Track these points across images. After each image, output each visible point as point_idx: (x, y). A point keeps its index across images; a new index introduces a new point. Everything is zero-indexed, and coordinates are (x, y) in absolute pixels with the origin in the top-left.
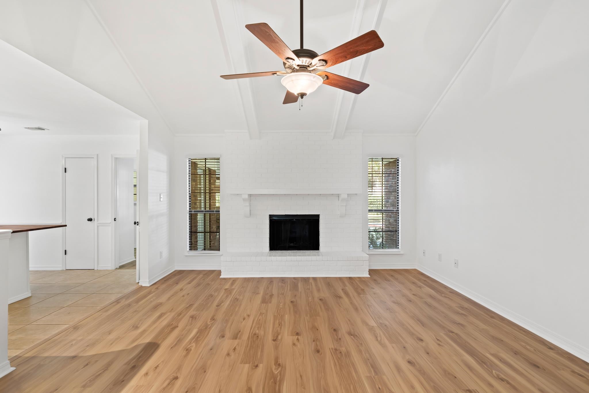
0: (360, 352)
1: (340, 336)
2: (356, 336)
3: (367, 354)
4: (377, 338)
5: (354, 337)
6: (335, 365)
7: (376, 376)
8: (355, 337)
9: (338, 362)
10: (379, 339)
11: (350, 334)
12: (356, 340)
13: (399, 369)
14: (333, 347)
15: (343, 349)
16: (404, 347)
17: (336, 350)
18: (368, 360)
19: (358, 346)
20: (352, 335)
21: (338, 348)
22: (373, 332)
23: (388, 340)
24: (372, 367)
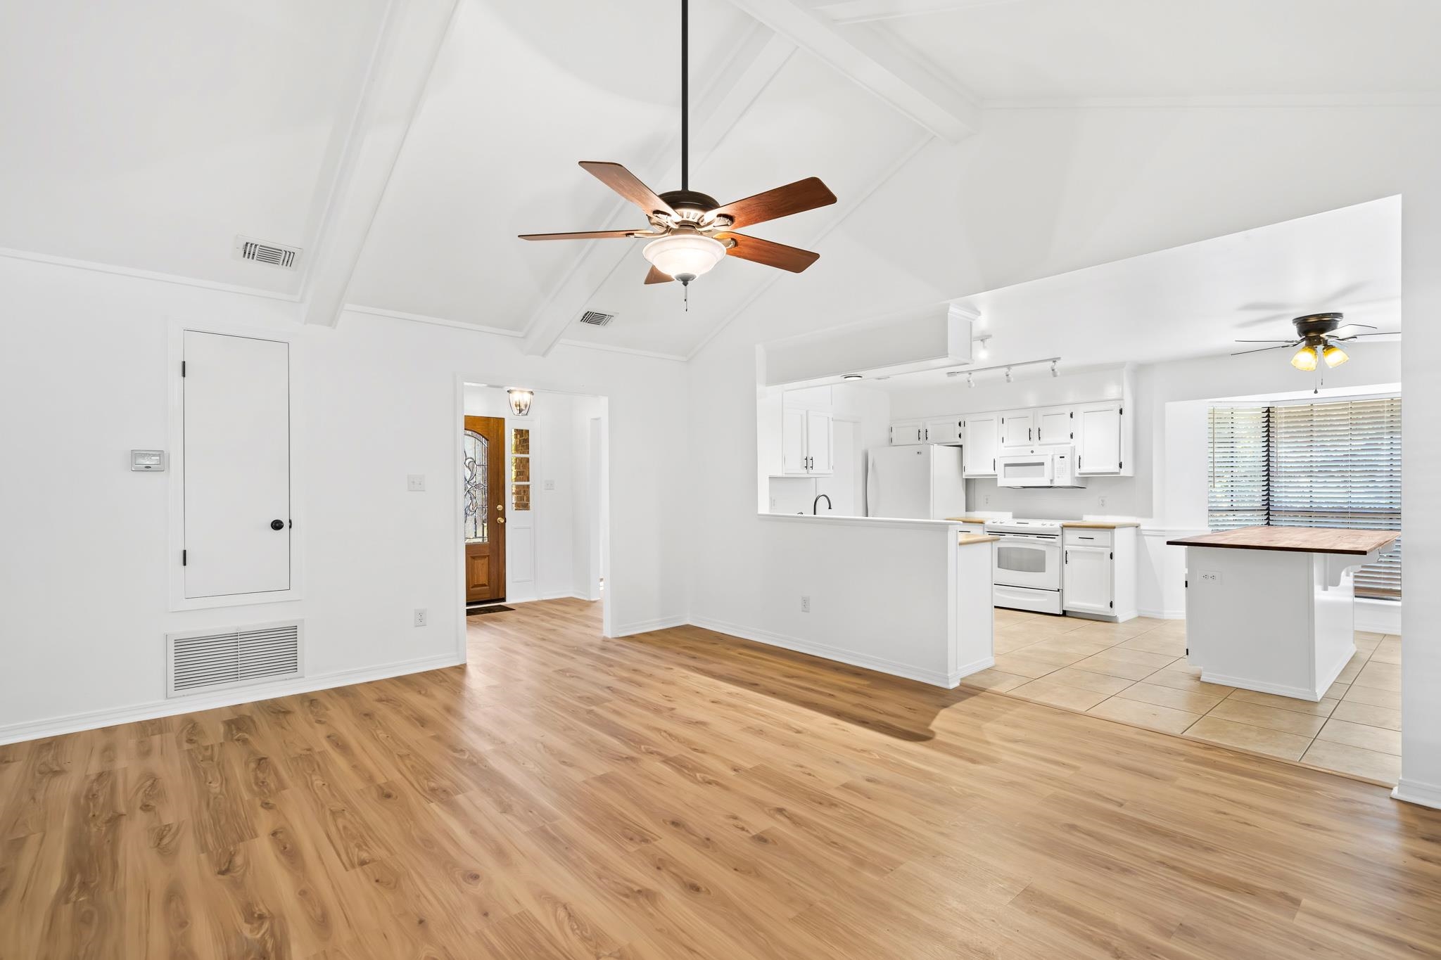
0: (593, 858)
1: (664, 873)
2: (627, 896)
3: (574, 857)
4: (569, 914)
5: (631, 890)
6: (622, 814)
7: (541, 824)
8: (627, 892)
9: (622, 822)
10: (562, 914)
11: (647, 895)
12: (619, 884)
13: (501, 854)
14: (656, 843)
15: (632, 848)
16: (486, 914)
17: (646, 841)
18: (567, 848)
19: (604, 868)
20: (639, 892)
21: (644, 845)
22: (587, 932)
23: (536, 922)
24: (554, 838)
